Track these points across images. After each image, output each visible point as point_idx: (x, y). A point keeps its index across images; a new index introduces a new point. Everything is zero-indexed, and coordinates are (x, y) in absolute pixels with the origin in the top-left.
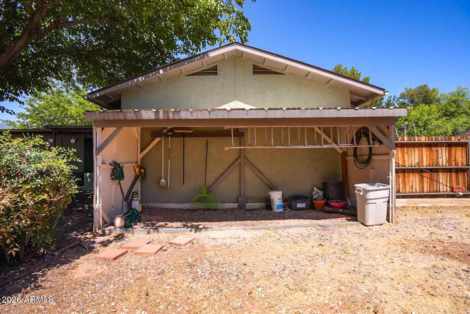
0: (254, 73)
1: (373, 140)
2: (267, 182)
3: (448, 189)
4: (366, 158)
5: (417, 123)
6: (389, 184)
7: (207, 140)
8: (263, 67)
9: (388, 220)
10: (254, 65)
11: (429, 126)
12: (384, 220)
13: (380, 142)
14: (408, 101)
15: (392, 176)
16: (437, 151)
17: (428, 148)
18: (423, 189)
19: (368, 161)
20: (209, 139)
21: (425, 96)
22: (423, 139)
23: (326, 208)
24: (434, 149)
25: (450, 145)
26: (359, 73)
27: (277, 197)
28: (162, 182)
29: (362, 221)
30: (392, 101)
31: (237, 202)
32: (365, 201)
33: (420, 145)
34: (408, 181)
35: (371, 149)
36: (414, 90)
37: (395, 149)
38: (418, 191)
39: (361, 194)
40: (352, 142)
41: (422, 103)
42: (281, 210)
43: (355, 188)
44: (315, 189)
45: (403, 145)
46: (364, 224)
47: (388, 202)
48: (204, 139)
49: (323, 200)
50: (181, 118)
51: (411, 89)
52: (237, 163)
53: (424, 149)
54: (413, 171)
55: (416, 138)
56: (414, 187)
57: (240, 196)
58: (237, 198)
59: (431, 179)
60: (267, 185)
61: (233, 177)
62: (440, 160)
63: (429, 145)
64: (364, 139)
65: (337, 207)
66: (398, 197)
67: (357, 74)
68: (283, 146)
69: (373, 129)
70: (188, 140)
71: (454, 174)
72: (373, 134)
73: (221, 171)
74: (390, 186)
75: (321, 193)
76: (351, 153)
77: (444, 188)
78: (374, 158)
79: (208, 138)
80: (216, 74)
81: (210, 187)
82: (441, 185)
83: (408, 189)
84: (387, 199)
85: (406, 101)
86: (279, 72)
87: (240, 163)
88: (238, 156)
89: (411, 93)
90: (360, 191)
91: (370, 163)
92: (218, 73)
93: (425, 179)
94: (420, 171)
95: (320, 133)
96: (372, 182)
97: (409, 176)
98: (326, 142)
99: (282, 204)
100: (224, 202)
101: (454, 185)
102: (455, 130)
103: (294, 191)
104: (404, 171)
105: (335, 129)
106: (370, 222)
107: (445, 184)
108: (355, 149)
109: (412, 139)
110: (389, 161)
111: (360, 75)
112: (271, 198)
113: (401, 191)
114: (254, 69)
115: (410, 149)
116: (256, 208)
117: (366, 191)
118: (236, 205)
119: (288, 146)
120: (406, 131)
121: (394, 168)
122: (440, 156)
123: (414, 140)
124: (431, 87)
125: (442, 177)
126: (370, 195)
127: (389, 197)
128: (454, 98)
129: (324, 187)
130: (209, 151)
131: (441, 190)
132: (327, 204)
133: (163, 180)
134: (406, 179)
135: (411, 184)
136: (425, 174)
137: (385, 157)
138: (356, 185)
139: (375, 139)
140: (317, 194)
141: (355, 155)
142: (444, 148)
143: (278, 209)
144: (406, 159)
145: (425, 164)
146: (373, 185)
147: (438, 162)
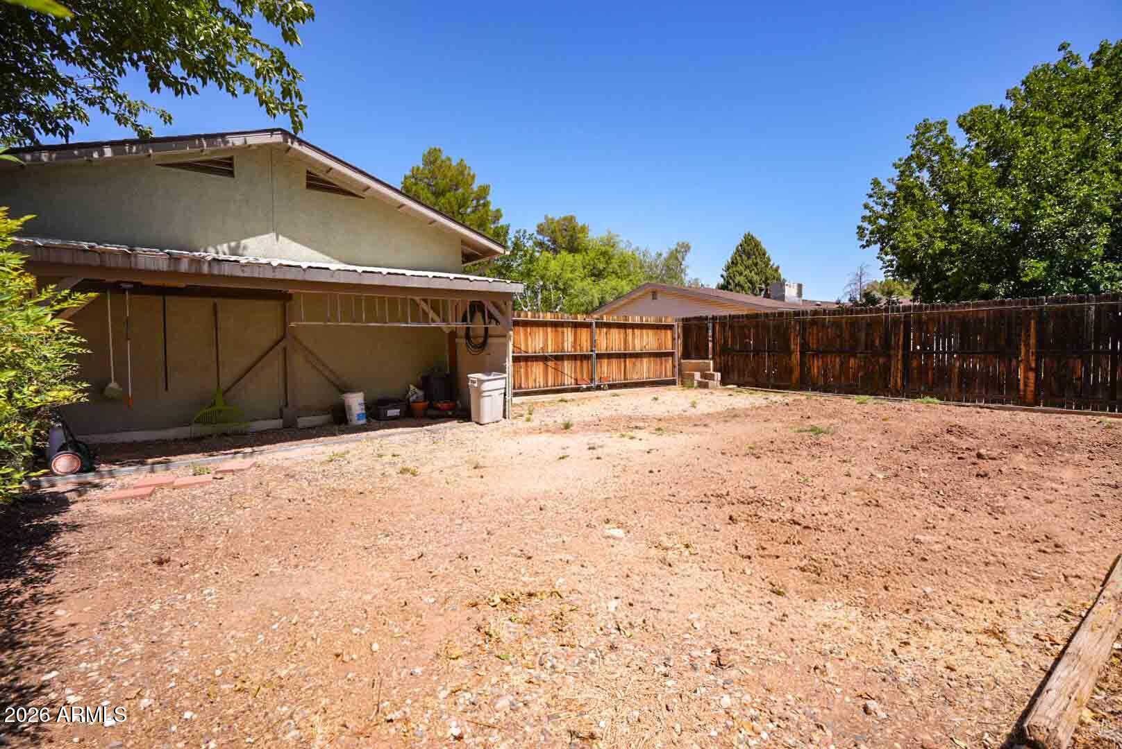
0: (309, 186)
1: (489, 317)
2: (333, 378)
3: (573, 381)
4: (481, 340)
5: (556, 283)
6: (505, 372)
7: (215, 305)
8: (327, 179)
9: (505, 417)
10: (308, 172)
11: (572, 291)
12: (500, 417)
13: (497, 322)
14: (549, 241)
15: (509, 363)
16: (563, 333)
17: (554, 329)
18: (547, 383)
19: (484, 344)
20: (219, 301)
21: (572, 236)
22: (549, 317)
23: (431, 412)
24: (560, 329)
25: (576, 325)
26: (472, 173)
27: (356, 402)
28: (112, 389)
29: (476, 420)
30: (522, 239)
31: (281, 418)
32: (480, 393)
33: (544, 324)
34: (532, 371)
35: (486, 329)
36: (558, 221)
37: (511, 330)
38: (542, 385)
39: (476, 385)
40: (464, 319)
41: (566, 249)
42: (363, 421)
43: (468, 378)
44: (412, 387)
45: (526, 324)
46: (477, 423)
47: (505, 395)
48: (210, 301)
49: (425, 401)
50: (222, 273)
51: (552, 219)
52: (279, 348)
53: (549, 329)
54: (536, 358)
55: (541, 314)
56: (537, 380)
57: (287, 405)
58: (281, 411)
59: (556, 369)
60: (335, 385)
61: (271, 372)
62: (566, 344)
63: (555, 325)
64: (479, 316)
65: (444, 410)
66: (515, 395)
67: (469, 174)
68: (377, 322)
69: (489, 306)
70: (173, 302)
71: (578, 362)
72: (489, 312)
73: (245, 361)
74: (506, 375)
75: (420, 393)
76: (462, 333)
77: (569, 381)
78: (490, 340)
79: (216, 300)
80: (231, 174)
81: (228, 389)
82: (566, 377)
83: (531, 384)
84: (503, 391)
85: (546, 239)
86: (353, 191)
87: (285, 349)
88: (280, 334)
89: (552, 227)
90: (474, 382)
91: (486, 348)
92: (236, 173)
93: (550, 369)
94: (544, 359)
95: (427, 310)
96: (487, 371)
97: (532, 366)
98: (433, 321)
99: (364, 412)
100: (256, 420)
101: (579, 378)
102: (602, 298)
103: (379, 392)
104: (527, 359)
105: (444, 302)
106: (485, 420)
107: (569, 374)
108: (468, 329)
109: (537, 316)
110: (505, 345)
111: (473, 177)
112: (346, 404)
113: (523, 386)
114: (309, 178)
115: (535, 329)
116: (315, 423)
117: (481, 382)
118: (278, 423)
119: (386, 323)
120: (540, 297)
121: (511, 355)
122: (566, 339)
123: (539, 317)
124: (580, 222)
125: (567, 366)
126: (486, 386)
127: (505, 388)
128: (603, 249)
129: (424, 384)
130: (221, 324)
131: (566, 383)
132: (431, 406)
133: (113, 385)
134: (529, 370)
135: (534, 377)
136: (550, 363)
137: (501, 340)
138: (469, 376)
139: (491, 317)
140: (415, 394)
141: (468, 336)
142: (570, 329)
143: (359, 419)
144: (529, 343)
145: (550, 351)
146: (490, 375)
147: (563, 348)
